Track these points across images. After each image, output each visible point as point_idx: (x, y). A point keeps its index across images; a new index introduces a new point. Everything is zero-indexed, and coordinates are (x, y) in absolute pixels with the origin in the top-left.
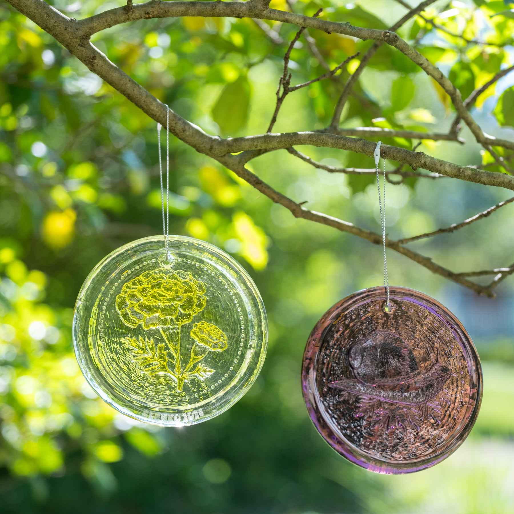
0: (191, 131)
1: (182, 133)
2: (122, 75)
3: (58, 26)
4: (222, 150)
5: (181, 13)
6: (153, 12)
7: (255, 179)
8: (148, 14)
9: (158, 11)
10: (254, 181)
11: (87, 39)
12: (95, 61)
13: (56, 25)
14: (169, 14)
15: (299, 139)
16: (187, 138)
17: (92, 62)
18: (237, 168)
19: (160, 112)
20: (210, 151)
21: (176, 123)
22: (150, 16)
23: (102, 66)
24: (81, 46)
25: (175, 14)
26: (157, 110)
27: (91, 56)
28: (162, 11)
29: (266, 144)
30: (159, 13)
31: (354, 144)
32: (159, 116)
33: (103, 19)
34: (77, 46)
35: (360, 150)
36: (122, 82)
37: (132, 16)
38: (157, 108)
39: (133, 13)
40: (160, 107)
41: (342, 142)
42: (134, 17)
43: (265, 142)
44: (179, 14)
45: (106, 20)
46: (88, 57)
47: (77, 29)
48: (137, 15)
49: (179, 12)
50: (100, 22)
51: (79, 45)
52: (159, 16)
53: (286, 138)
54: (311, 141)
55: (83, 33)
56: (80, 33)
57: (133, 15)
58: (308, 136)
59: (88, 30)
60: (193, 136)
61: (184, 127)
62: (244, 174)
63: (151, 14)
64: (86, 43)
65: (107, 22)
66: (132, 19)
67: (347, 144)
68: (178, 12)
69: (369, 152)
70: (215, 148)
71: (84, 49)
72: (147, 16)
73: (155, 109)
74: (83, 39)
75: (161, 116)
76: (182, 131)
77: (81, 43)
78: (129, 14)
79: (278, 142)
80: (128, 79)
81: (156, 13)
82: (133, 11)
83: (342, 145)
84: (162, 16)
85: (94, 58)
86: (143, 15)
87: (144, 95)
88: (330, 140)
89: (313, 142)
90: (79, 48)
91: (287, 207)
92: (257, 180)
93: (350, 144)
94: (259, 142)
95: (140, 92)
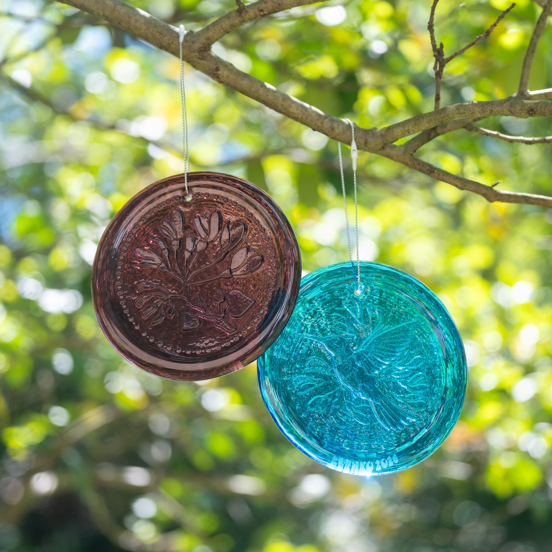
0: (341, 127)
1: (331, 132)
2: (252, 81)
3: (172, 43)
4: (377, 143)
5: (296, 3)
6: (267, 8)
7: (428, 168)
8: (262, 11)
9: (272, 6)
10: (427, 170)
11: (206, 50)
12: (219, 72)
13: (170, 42)
14: (284, 6)
15: (447, 115)
16: (338, 137)
17: (216, 74)
18: (404, 159)
19: (301, 114)
20: (366, 146)
21: (322, 123)
22: (265, 12)
23: (228, 77)
24: (201, 59)
25: (290, 5)
26: (298, 112)
27: (214, 68)
28: (276, 5)
29: (417, 127)
30: (273, 8)
31: (500, 107)
32: (302, 118)
33: (218, 26)
34: (196, 60)
35: (509, 113)
36: (253, 89)
37: (247, 17)
38: (297, 110)
39: (247, 13)
40: (300, 108)
41: (489, 108)
42: (249, 17)
43: (415, 125)
44: (294, 4)
45: (221, 26)
46: (211, 69)
47: (193, 42)
48: (251, 14)
49: (294, 2)
50: (215, 30)
51: (199, 58)
52: (274, 11)
53: (435, 116)
54: (459, 113)
55: (200, 45)
56: (197, 46)
57: (248, 15)
58: (455, 109)
59: (205, 41)
60: (343, 133)
61: (332, 125)
62: (414, 164)
63: (265, 10)
64: (206, 55)
65: (222, 28)
66: (248, 20)
67: (494, 109)
68: (292, 2)
69: (518, 113)
70: (370, 142)
71: (205, 62)
72: (262, 13)
73: (295, 111)
74: (201, 51)
75: (304, 117)
76: (331, 130)
77: (200, 56)
78: (243, 15)
79: (428, 122)
80: (260, 85)
81: (270, 8)
82: (247, 11)
83: (489, 111)
84: (277, 10)
85: (217, 69)
86: (258, 13)
87: (281, 99)
88: (476, 109)
89: (461, 114)
90: (199, 61)
91: (477, 192)
92: (430, 169)
93: (496, 108)
94: (410, 126)
95: (275, 96)
